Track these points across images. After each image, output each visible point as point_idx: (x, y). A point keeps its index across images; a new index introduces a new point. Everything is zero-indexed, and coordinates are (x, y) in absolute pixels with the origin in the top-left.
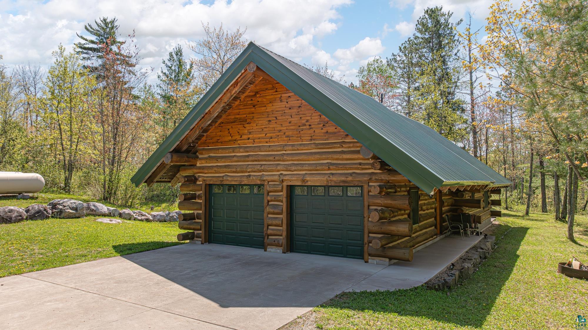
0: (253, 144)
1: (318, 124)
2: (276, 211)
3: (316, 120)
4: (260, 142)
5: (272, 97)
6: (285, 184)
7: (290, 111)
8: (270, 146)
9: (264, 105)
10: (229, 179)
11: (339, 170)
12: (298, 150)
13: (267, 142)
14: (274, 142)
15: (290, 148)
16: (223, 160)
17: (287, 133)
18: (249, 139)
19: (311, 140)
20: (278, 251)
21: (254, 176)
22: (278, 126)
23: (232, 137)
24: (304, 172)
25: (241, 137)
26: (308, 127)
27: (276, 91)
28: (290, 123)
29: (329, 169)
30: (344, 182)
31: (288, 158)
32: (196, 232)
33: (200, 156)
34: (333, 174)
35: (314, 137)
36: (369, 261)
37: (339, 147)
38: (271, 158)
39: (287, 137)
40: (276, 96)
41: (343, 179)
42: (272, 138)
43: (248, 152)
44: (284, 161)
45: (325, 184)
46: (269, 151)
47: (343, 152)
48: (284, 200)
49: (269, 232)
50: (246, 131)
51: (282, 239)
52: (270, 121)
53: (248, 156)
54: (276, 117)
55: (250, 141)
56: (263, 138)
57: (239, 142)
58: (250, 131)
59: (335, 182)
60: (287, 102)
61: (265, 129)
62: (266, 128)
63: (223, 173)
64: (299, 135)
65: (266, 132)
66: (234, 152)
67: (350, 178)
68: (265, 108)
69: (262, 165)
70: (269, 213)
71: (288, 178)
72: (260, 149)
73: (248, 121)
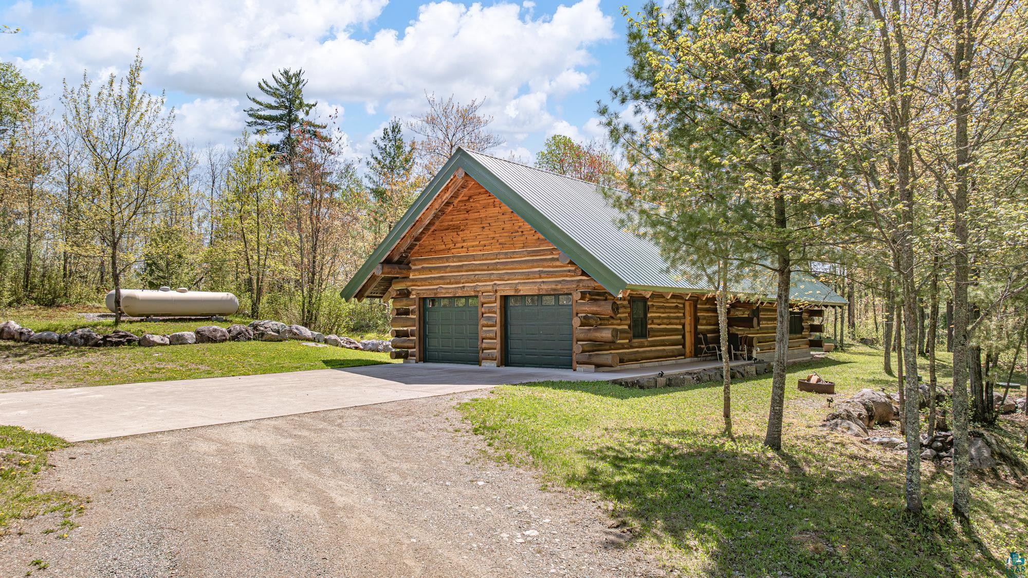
0: (467, 253)
1: (531, 230)
2: (490, 323)
4: (474, 251)
5: (486, 201)
6: (499, 294)
7: (503, 216)
8: (483, 255)
9: (477, 210)
10: (443, 291)
11: (549, 278)
12: (511, 258)
13: (480, 250)
14: (488, 250)
15: (503, 256)
16: (437, 271)
17: (500, 241)
18: (462, 247)
19: (523, 247)
20: (493, 365)
21: (469, 287)
22: (492, 233)
23: (445, 245)
24: (517, 281)
25: (455, 246)
26: (520, 233)
28: (503, 229)
29: (540, 278)
30: (555, 290)
31: (501, 267)
32: (410, 351)
33: (413, 267)
34: (543, 282)
35: (526, 244)
36: (577, 368)
38: (485, 268)
39: (500, 244)
40: (489, 201)
41: (554, 287)
42: (485, 246)
43: (461, 261)
44: (497, 270)
45: (536, 292)
46: (483, 260)
47: (553, 260)
48: (498, 311)
49: (484, 345)
50: (460, 239)
51: (496, 352)
52: (483, 228)
53: (462, 266)
54: (489, 224)
55: (463, 249)
56: (477, 246)
57: (453, 251)
58: (464, 239)
59: (547, 291)
60: (500, 208)
61: (478, 237)
62: (479, 235)
63: (437, 285)
64: (512, 243)
65: (479, 240)
66: (447, 261)
67: (559, 287)
68: (479, 214)
69: (475, 275)
70: (484, 326)
71: (502, 288)
72: (474, 258)
73: (462, 227)
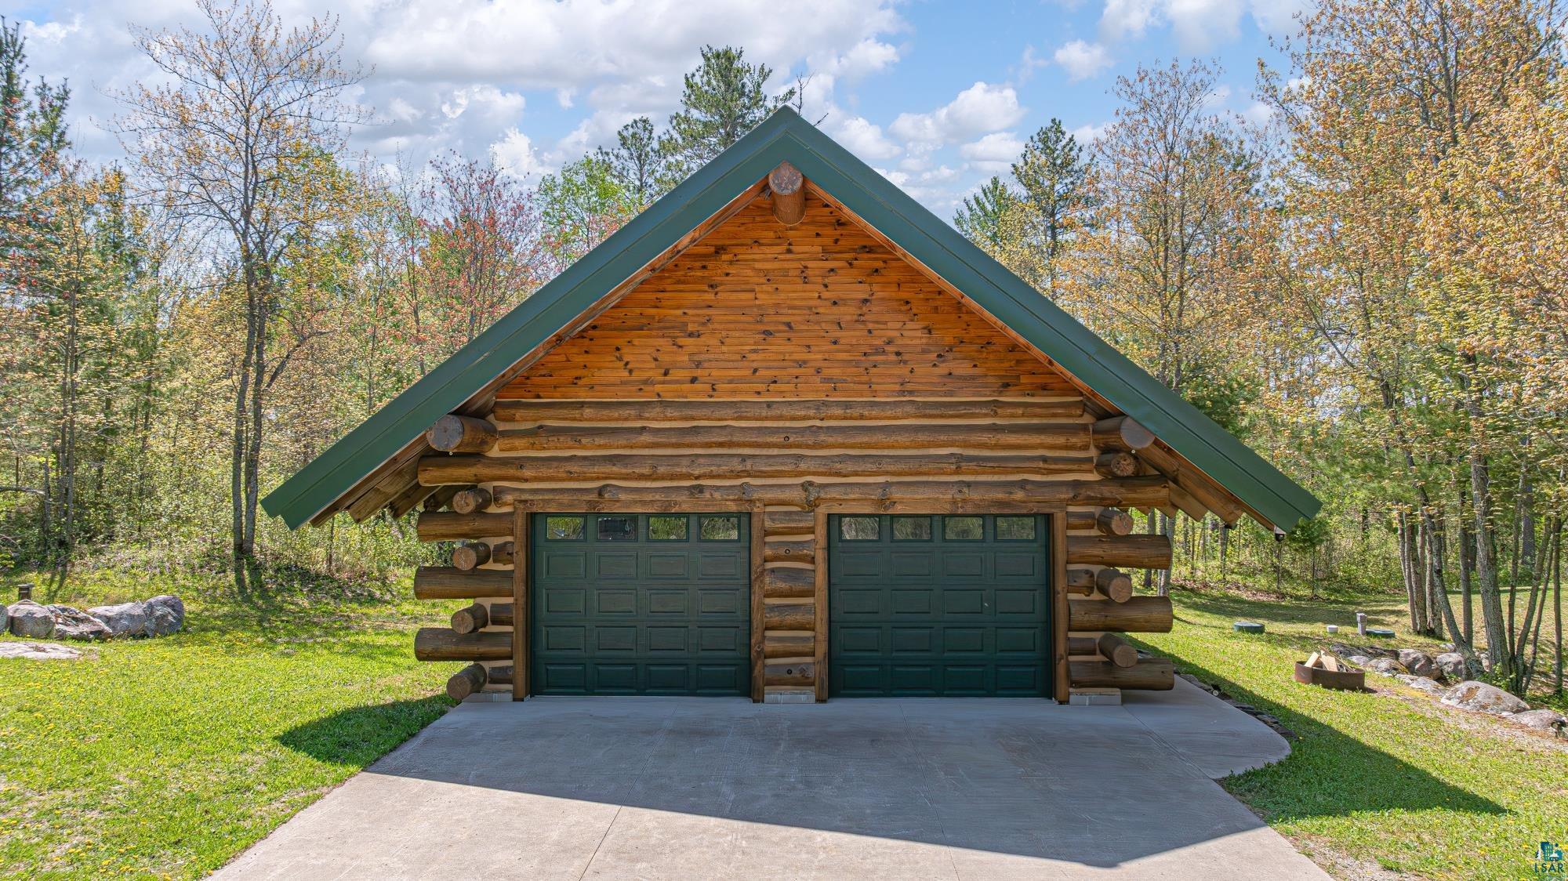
0: (711, 396)
1: (924, 352)
2: (799, 586)
3: (918, 342)
4: (734, 392)
5: (776, 265)
6: (822, 510)
7: (835, 309)
8: (769, 405)
9: (748, 287)
10: (622, 497)
11: (983, 473)
12: (862, 417)
13: (759, 393)
14: (781, 393)
15: (839, 412)
16: (599, 441)
17: (826, 372)
18: (694, 380)
19: (902, 393)
20: (803, 697)
21: (718, 488)
22: (798, 349)
23: (631, 371)
24: (881, 479)
25: (666, 374)
26: (893, 358)
27: (789, 251)
28: (835, 343)
29: (958, 471)
30: (1001, 503)
31: (831, 440)
32: (487, 665)
33: (501, 427)
34: (968, 484)
35: (909, 387)
36: (1072, 698)
37: (986, 415)
38: (776, 439)
39: (827, 380)
40: (786, 265)
41: (1000, 495)
42: (775, 382)
43: (693, 419)
44: (814, 446)
45: (946, 509)
46: (766, 418)
47: (994, 429)
48: (820, 556)
49: (769, 646)
50: (686, 358)
51: (814, 664)
52: (768, 333)
53: (695, 430)
54: (789, 325)
55: (697, 386)
56: (741, 380)
57: (658, 388)
58: (696, 358)
59: (978, 506)
60: (826, 286)
61: (754, 356)
62: (755, 351)
63: (598, 478)
64: (865, 379)
65: (755, 365)
66: (640, 417)
67: (1019, 495)
68: (751, 295)
69: (744, 458)
70: (770, 594)
71: (833, 493)
72: (738, 409)
73: (691, 327)
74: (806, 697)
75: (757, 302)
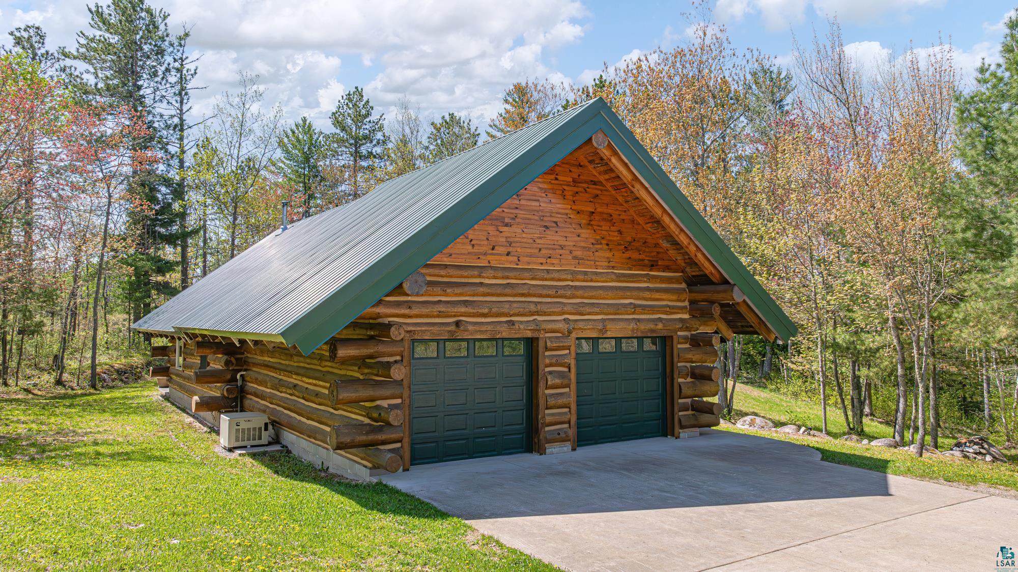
0: (518, 265)
1: (618, 244)
2: (560, 382)
3: (615, 238)
4: (529, 263)
5: (550, 186)
6: (574, 335)
7: (578, 216)
8: (548, 271)
9: (536, 198)
11: (644, 314)
12: (591, 281)
13: (542, 264)
14: (553, 264)
15: (581, 277)
16: (458, 290)
18: (508, 254)
19: (608, 267)
20: (565, 449)
21: (521, 322)
22: (561, 238)
23: (473, 246)
25: (493, 249)
26: (605, 247)
27: (556, 179)
28: (579, 236)
30: (652, 331)
31: (578, 293)
34: (639, 320)
35: (612, 264)
36: (681, 435)
37: (645, 282)
38: (552, 292)
39: (575, 258)
41: (652, 326)
42: (550, 257)
43: (508, 278)
44: (570, 297)
46: (546, 280)
47: (648, 289)
48: (573, 363)
49: (548, 419)
50: (504, 240)
51: (570, 429)
52: (546, 227)
53: (509, 285)
54: (556, 223)
55: (510, 258)
56: (533, 255)
57: (489, 257)
58: (509, 240)
59: (642, 332)
60: (574, 202)
61: (538, 241)
62: (541, 238)
63: (455, 316)
64: (592, 258)
65: (540, 246)
66: (480, 276)
67: (660, 326)
68: (537, 204)
69: (536, 303)
70: (550, 388)
71: (581, 325)
72: (533, 274)
73: (507, 220)
74: (567, 447)
75: (541, 208)
